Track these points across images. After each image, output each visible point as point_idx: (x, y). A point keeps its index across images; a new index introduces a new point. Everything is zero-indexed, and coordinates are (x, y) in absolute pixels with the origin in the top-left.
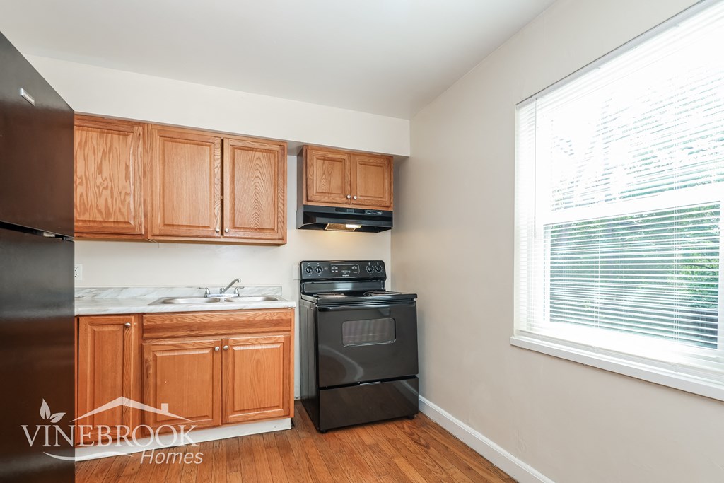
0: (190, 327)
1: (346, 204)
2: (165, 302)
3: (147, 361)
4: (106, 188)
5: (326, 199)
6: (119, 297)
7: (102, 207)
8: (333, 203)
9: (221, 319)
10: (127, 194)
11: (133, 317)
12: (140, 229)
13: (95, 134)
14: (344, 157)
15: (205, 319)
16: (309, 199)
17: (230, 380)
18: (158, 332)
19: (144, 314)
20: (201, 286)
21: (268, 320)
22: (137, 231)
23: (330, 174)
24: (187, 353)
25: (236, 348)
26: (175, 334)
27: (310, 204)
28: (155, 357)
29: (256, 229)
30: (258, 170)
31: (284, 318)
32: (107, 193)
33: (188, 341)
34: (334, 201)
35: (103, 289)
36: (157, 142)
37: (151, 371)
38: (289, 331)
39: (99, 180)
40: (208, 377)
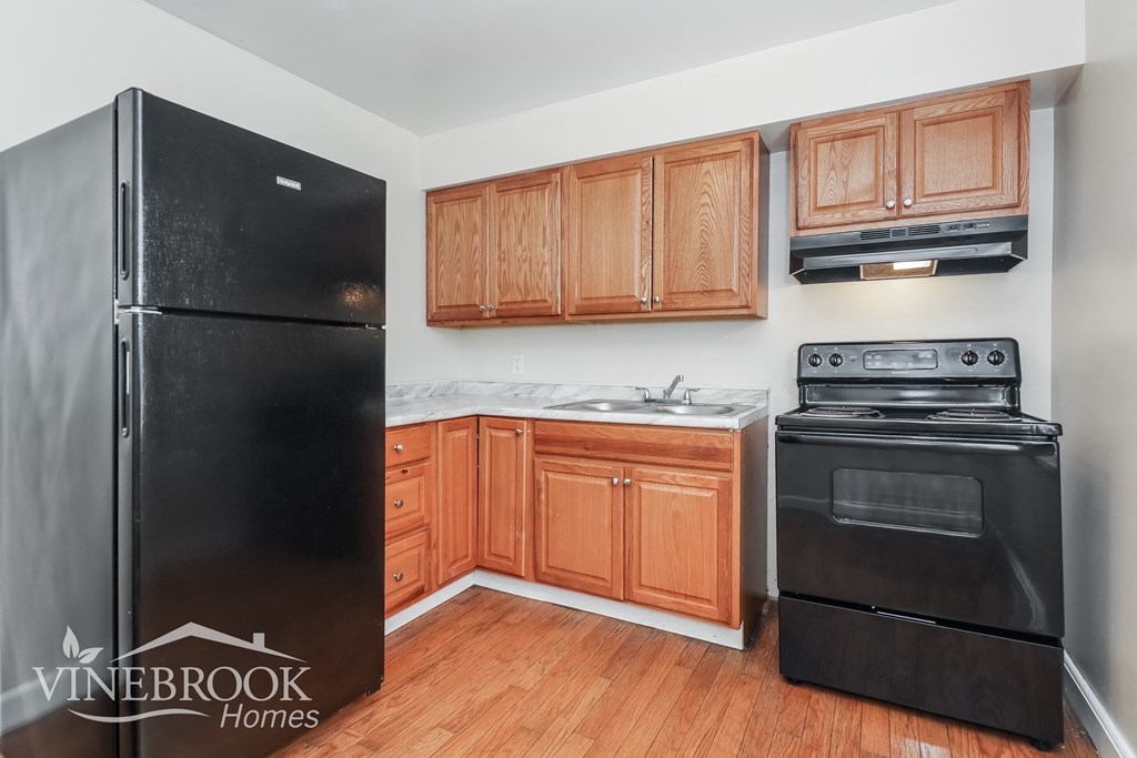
0: (583, 443)
1: (886, 219)
2: (584, 406)
3: (539, 482)
4: (525, 261)
5: (837, 217)
6: (553, 397)
7: (521, 284)
8: (854, 223)
9: (622, 437)
10: (544, 264)
11: (525, 422)
12: (556, 308)
13: (516, 197)
14: (880, 121)
15: (604, 434)
16: (801, 224)
17: (635, 534)
18: (550, 445)
19: (537, 419)
20: (639, 386)
21: (692, 447)
22: (553, 311)
23: (845, 168)
24: (580, 479)
25: (644, 486)
26: (553, 449)
27: (803, 233)
28: (547, 478)
29: (702, 293)
30: (706, 192)
31: (718, 446)
32: (526, 266)
33: (583, 463)
34: (856, 219)
35: (538, 386)
36: (575, 185)
37: (543, 497)
38: (729, 471)
39: (520, 251)
40: (607, 522)
